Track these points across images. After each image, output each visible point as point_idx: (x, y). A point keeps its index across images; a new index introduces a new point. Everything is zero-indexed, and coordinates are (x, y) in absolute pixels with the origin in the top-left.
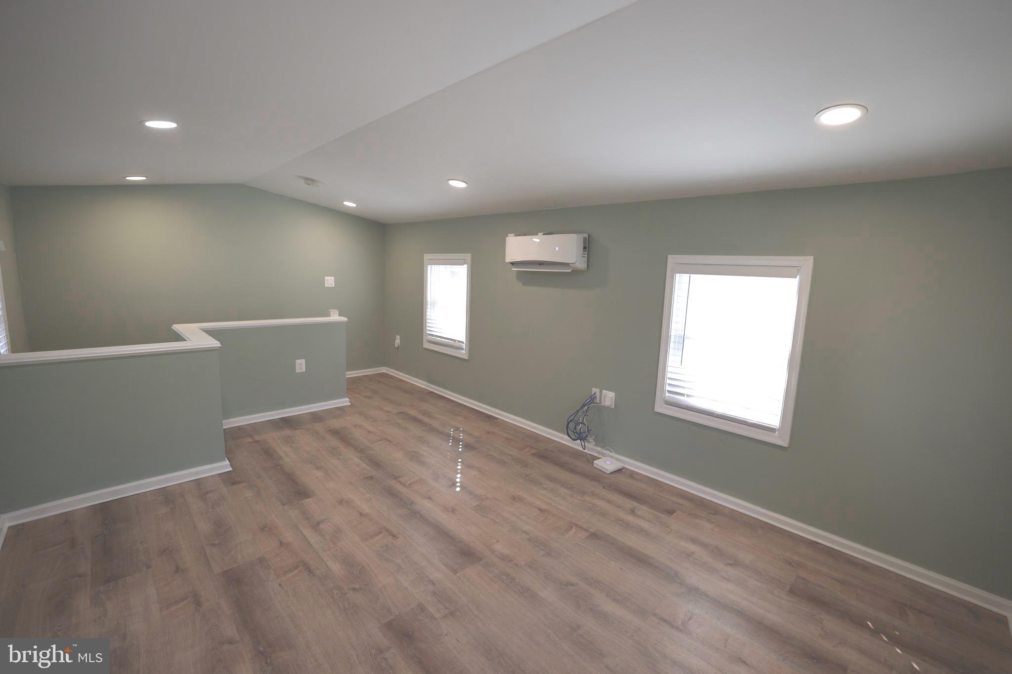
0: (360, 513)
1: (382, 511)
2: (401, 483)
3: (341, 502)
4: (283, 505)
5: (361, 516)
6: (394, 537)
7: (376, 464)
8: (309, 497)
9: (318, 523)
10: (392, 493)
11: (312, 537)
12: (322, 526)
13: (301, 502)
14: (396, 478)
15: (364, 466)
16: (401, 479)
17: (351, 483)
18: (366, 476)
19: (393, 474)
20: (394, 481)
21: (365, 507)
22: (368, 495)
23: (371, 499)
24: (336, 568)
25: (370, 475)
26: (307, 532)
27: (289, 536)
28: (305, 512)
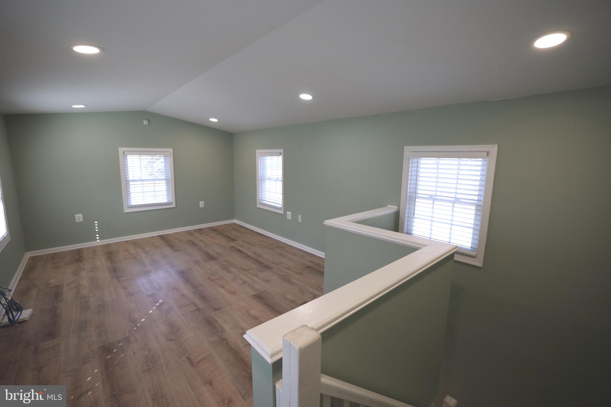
0: (223, 287)
1: (212, 288)
2: (195, 304)
3: (234, 293)
4: (265, 291)
6: (209, 278)
7: (210, 323)
8: (254, 295)
9: (244, 283)
10: (204, 298)
11: (244, 277)
12: (242, 282)
13: (257, 292)
14: (199, 309)
15: (220, 321)
16: (195, 308)
17: (230, 305)
18: (219, 311)
19: (199, 313)
20: (200, 307)
21: (221, 290)
22: (219, 297)
23: (218, 295)
24: (233, 270)
25: (216, 312)
26: (247, 279)
27: (255, 278)
28: (253, 288)
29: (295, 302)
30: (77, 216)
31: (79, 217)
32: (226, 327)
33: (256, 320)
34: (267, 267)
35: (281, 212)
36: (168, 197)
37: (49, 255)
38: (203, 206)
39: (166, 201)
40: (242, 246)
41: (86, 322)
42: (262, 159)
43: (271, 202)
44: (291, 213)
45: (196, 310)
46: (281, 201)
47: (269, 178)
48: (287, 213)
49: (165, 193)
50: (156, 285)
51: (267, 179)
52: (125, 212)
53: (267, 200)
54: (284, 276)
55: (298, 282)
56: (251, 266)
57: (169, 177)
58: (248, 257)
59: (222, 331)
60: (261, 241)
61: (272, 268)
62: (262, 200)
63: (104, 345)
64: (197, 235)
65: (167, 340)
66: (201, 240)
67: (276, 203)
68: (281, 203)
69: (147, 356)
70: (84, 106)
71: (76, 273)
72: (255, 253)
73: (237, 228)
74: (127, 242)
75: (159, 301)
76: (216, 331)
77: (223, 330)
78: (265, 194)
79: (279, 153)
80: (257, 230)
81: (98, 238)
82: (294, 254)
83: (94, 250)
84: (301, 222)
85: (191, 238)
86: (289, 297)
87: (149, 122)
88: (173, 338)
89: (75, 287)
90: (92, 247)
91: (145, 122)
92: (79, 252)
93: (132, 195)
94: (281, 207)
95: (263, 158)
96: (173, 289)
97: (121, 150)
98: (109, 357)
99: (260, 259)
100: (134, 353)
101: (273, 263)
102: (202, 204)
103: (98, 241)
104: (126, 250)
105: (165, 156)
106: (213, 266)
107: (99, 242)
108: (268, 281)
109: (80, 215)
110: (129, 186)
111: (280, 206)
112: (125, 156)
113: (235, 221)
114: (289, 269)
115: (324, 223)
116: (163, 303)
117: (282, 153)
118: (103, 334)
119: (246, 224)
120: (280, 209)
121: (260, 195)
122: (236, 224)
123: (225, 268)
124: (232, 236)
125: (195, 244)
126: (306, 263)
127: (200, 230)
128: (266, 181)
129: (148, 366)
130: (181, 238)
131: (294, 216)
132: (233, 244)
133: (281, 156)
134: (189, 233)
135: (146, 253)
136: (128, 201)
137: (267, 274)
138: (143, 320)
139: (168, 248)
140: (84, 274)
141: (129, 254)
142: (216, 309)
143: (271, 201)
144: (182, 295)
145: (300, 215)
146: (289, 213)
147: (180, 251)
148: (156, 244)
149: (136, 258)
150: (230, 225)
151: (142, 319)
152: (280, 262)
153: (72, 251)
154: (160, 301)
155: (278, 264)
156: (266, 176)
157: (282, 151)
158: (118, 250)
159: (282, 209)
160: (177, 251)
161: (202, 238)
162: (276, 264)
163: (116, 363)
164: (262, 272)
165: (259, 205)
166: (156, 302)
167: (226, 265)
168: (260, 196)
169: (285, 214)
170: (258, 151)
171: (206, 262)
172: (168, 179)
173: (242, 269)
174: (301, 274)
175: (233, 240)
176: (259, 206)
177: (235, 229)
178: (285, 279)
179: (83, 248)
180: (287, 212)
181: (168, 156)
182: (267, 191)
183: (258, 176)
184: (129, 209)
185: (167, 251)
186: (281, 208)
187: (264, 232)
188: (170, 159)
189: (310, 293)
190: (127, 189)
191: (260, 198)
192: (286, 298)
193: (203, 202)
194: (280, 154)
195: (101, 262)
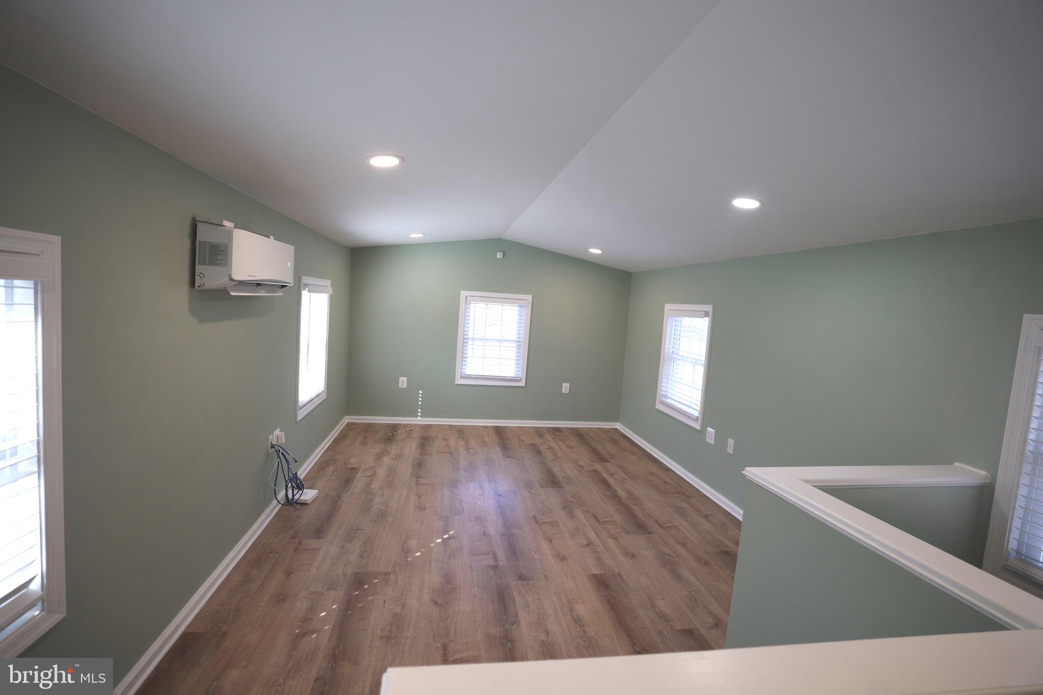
0: (550, 542)
1: (533, 537)
2: (495, 558)
3: (563, 559)
4: (620, 575)
5: (551, 540)
6: (535, 518)
7: (502, 600)
8: (595, 576)
9: (588, 545)
11: (592, 535)
12: (585, 542)
13: (603, 572)
14: (496, 567)
15: (519, 602)
16: (492, 562)
17: (547, 578)
18: (525, 583)
19: (494, 573)
20: (501, 563)
21: (545, 545)
23: (535, 552)
24: (579, 514)
25: (520, 582)
26: (597, 541)
27: (611, 543)
28: (599, 559)
29: (669, 621)
30: (401, 379)
31: (403, 381)
32: (523, 618)
33: (578, 627)
34: (641, 528)
35: (697, 426)
36: (516, 369)
37: (365, 424)
38: (568, 392)
39: (513, 375)
40: (612, 475)
41: (357, 529)
42: (674, 320)
43: (682, 404)
44: (716, 432)
45: (492, 566)
46: (699, 404)
47: (683, 357)
48: (707, 431)
49: (513, 363)
50: (458, 505)
51: (678, 359)
52: (456, 383)
53: (675, 398)
54: (669, 555)
55: (693, 579)
56: (613, 517)
57: (522, 338)
58: (615, 497)
59: (515, 623)
60: (651, 473)
61: (649, 533)
62: (666, 397)
63: (360, 573)
64: (548, 437)
65: (431, 600)
66: (550, 448)
67: (690, 407)
68: (698, 409)
69: (396, 614)
70: (422, 235)
71: (379, 457)
72: (630, 494)
73: (617, 438)
74: (451, 427)
75: (450, 531)
76: (504, 617)
77: (516, 621)
78: (672, 387)
79: (704, 313)
80: (650, 450)
81: (419, 414)
82: (706, 517)
83: (410, 429)
84: (731, 453)
85: (538, 440)
86: (661, 604)
87: (504, 256)
88: (440, 601)
89: (370, 476)
90: (410, 424)
91: (499, 255)
92: (394, 428)
93: (469, 360)
94: (698, 415)
95: (677, 319)
96: (477, 519)
97: (464, 294)
98: (356, 593)
99: (634, 508)
100: (385, 601)
101: (656, 522)
102: (566, 387)
103: (419, 418)
104: (445, 439)
105: (521, 307)
106: (552, 498)
107: (419, 420)
108: (633, 556)
109: (405, 379)
110: (466, 347)
111: (696, 414)
112: (467, 303)
113: (618, 426)
114: (684, 545)
115: (743, 472)
116: (453, 538)
117: (710, 314)
118: (366, 556)
119: (635, 436)
120: (696, 419)
121: (663, 386)
122: (620, 431)
123: (568, 509)
124: (603, 452)
125: (538, 452)
126: (726, 542)
127: (557, 430)
128: (678, 362)
129: (390, 631)
130: (523, 438)
131: (721, 440)
132: (598, 467)
133: (707, 319)
134: (539, 431)
135: (468, 449)
136: (462, 369)
137: (637, 542)
138: (419, 554)
139: (499, 450)
140: (386, 460)
141: (447, 445)
142: (521, 578)
143: (682, 401)
144: (485, 534)
145: (731, 438)
146: (710, 430)
147: (512, 458)
148: (486, 439)
149: (451, 454)
150: (607, 431)
151: (417, 552)
152: (670, 525)
153: (388, 425)
154: (452, 532)
155: (667, 527)
156: (680, 354)
157: (709, 308)
158: (437, 437)
159: (700, 420)
160: (509, 457)
161: (553, 445)
162: (662, 527)
163: (360, 606)
164: (628, 533)
165: (660, 404)
166: (446, 532)
167: (572, 502)
168: (663, 389)
169: (703, 432)
170: (668, 307)
171: (542, 487)
172: (520, 342)
173: (595, 517)
174: (706, 563)
175: (602, 459)
176: (659, 406)
177: (613, 441)
178: (669, 563)
179: (400, 424)
180: (709, 428)
181: (524, 307)
182: (676, 382)
183: (664, 352)
184: (462, 379)
185: (496, 453)
186: (698, 417)
187: (661, 457)
188: (528, 311)
189: (710, 612)
190: (463, 350)
191: (663, 393)
192: (653, 605)
193: (568, 385)
194: (706, 314)
195: (411, 448)
